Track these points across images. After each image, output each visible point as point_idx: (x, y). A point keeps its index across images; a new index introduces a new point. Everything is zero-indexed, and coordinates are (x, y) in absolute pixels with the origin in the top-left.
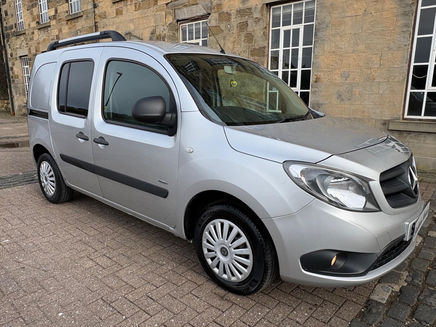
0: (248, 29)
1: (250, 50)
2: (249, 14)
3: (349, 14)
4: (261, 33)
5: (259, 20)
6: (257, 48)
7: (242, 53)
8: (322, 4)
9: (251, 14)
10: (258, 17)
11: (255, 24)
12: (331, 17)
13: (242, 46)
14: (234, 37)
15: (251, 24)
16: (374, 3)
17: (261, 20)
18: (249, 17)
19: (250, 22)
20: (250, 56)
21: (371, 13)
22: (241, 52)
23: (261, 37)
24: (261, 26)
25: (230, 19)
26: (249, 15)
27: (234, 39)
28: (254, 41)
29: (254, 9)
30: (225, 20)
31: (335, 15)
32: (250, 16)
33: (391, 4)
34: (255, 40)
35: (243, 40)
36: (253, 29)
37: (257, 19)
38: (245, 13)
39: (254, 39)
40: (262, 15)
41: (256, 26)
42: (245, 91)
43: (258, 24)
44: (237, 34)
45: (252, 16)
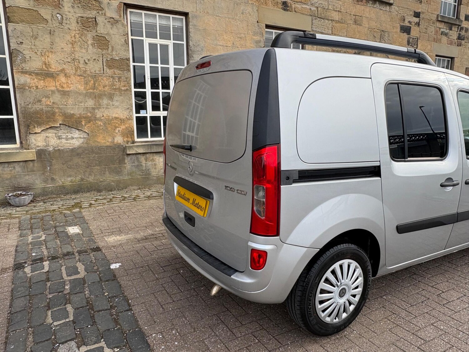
0: (98, 29)
1: (105, 60)
2: (97, 8)
3: (221, 44)
4: (122, 40)
5: (117, 21)
6: (117, 58)
7: (91, 62)
8: (195, 25)
9: (100, 10)
10: (114, 17)
11: (111, 26)
12: (205, 42)
13: (90, 51)
14: (73, 35)
15: (104, 24)
16: (239, 39)
17: (119, 22)
18: (98, 13)
19: (100, 19)
20: (105, 67)
21: (238, 47)
22: (89, 60)
23: (122, 45)
24: (121, 31)
25: (60, 6)
26: (98, 10)
27: (73, 39)
28: (110, 48)
29: (106, 5)
30: (48, 4)
31: (208, 41)
32: (100, 13)
33: (251, 43)
34: (112, 47)
35: (90, 42)
36: (108, 32)
37: (112, 19)
38: (90, 5)
39: (110, 46)
40: (120, 16)
41: (111, 28)
42: (102, 115)
43: (115, 27)
44: (78, 32)
45: (103, 12)
